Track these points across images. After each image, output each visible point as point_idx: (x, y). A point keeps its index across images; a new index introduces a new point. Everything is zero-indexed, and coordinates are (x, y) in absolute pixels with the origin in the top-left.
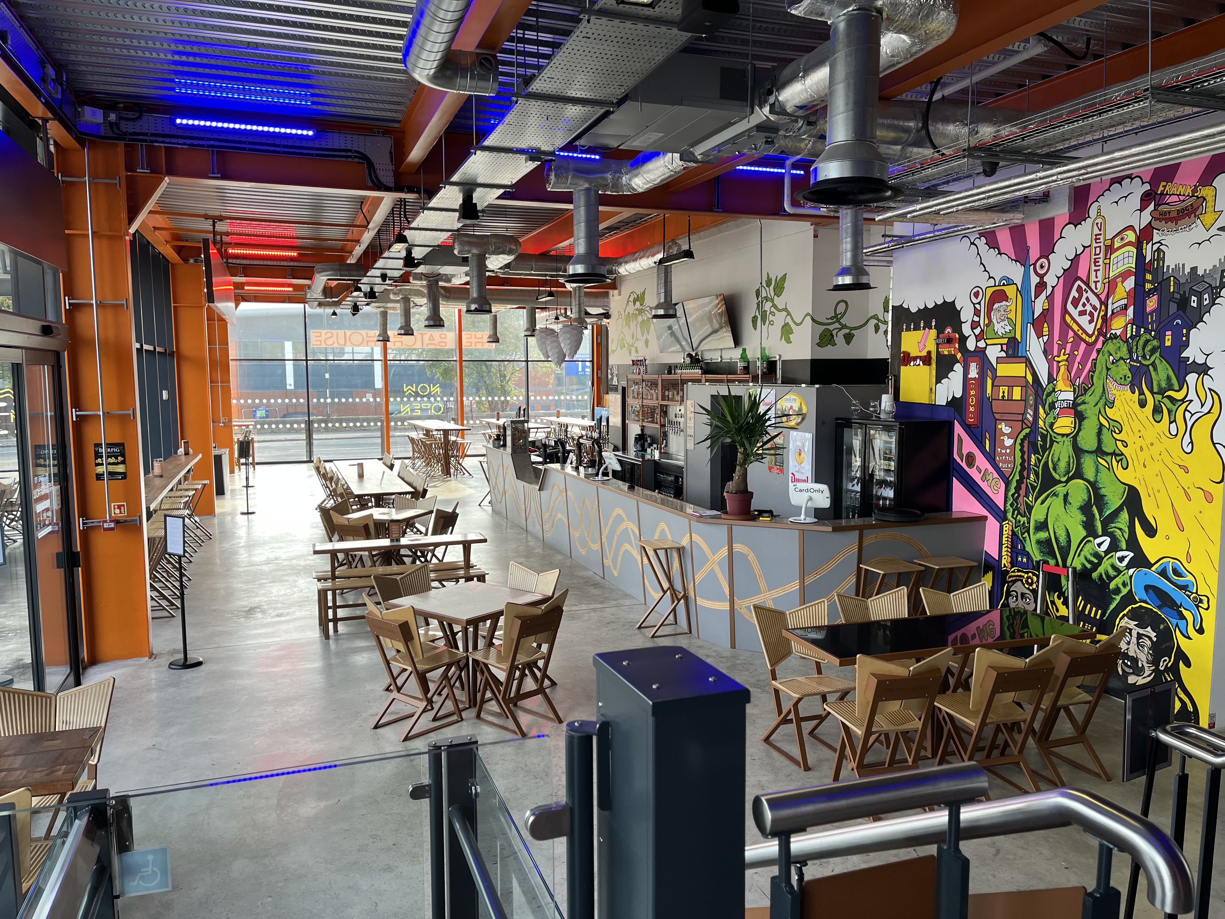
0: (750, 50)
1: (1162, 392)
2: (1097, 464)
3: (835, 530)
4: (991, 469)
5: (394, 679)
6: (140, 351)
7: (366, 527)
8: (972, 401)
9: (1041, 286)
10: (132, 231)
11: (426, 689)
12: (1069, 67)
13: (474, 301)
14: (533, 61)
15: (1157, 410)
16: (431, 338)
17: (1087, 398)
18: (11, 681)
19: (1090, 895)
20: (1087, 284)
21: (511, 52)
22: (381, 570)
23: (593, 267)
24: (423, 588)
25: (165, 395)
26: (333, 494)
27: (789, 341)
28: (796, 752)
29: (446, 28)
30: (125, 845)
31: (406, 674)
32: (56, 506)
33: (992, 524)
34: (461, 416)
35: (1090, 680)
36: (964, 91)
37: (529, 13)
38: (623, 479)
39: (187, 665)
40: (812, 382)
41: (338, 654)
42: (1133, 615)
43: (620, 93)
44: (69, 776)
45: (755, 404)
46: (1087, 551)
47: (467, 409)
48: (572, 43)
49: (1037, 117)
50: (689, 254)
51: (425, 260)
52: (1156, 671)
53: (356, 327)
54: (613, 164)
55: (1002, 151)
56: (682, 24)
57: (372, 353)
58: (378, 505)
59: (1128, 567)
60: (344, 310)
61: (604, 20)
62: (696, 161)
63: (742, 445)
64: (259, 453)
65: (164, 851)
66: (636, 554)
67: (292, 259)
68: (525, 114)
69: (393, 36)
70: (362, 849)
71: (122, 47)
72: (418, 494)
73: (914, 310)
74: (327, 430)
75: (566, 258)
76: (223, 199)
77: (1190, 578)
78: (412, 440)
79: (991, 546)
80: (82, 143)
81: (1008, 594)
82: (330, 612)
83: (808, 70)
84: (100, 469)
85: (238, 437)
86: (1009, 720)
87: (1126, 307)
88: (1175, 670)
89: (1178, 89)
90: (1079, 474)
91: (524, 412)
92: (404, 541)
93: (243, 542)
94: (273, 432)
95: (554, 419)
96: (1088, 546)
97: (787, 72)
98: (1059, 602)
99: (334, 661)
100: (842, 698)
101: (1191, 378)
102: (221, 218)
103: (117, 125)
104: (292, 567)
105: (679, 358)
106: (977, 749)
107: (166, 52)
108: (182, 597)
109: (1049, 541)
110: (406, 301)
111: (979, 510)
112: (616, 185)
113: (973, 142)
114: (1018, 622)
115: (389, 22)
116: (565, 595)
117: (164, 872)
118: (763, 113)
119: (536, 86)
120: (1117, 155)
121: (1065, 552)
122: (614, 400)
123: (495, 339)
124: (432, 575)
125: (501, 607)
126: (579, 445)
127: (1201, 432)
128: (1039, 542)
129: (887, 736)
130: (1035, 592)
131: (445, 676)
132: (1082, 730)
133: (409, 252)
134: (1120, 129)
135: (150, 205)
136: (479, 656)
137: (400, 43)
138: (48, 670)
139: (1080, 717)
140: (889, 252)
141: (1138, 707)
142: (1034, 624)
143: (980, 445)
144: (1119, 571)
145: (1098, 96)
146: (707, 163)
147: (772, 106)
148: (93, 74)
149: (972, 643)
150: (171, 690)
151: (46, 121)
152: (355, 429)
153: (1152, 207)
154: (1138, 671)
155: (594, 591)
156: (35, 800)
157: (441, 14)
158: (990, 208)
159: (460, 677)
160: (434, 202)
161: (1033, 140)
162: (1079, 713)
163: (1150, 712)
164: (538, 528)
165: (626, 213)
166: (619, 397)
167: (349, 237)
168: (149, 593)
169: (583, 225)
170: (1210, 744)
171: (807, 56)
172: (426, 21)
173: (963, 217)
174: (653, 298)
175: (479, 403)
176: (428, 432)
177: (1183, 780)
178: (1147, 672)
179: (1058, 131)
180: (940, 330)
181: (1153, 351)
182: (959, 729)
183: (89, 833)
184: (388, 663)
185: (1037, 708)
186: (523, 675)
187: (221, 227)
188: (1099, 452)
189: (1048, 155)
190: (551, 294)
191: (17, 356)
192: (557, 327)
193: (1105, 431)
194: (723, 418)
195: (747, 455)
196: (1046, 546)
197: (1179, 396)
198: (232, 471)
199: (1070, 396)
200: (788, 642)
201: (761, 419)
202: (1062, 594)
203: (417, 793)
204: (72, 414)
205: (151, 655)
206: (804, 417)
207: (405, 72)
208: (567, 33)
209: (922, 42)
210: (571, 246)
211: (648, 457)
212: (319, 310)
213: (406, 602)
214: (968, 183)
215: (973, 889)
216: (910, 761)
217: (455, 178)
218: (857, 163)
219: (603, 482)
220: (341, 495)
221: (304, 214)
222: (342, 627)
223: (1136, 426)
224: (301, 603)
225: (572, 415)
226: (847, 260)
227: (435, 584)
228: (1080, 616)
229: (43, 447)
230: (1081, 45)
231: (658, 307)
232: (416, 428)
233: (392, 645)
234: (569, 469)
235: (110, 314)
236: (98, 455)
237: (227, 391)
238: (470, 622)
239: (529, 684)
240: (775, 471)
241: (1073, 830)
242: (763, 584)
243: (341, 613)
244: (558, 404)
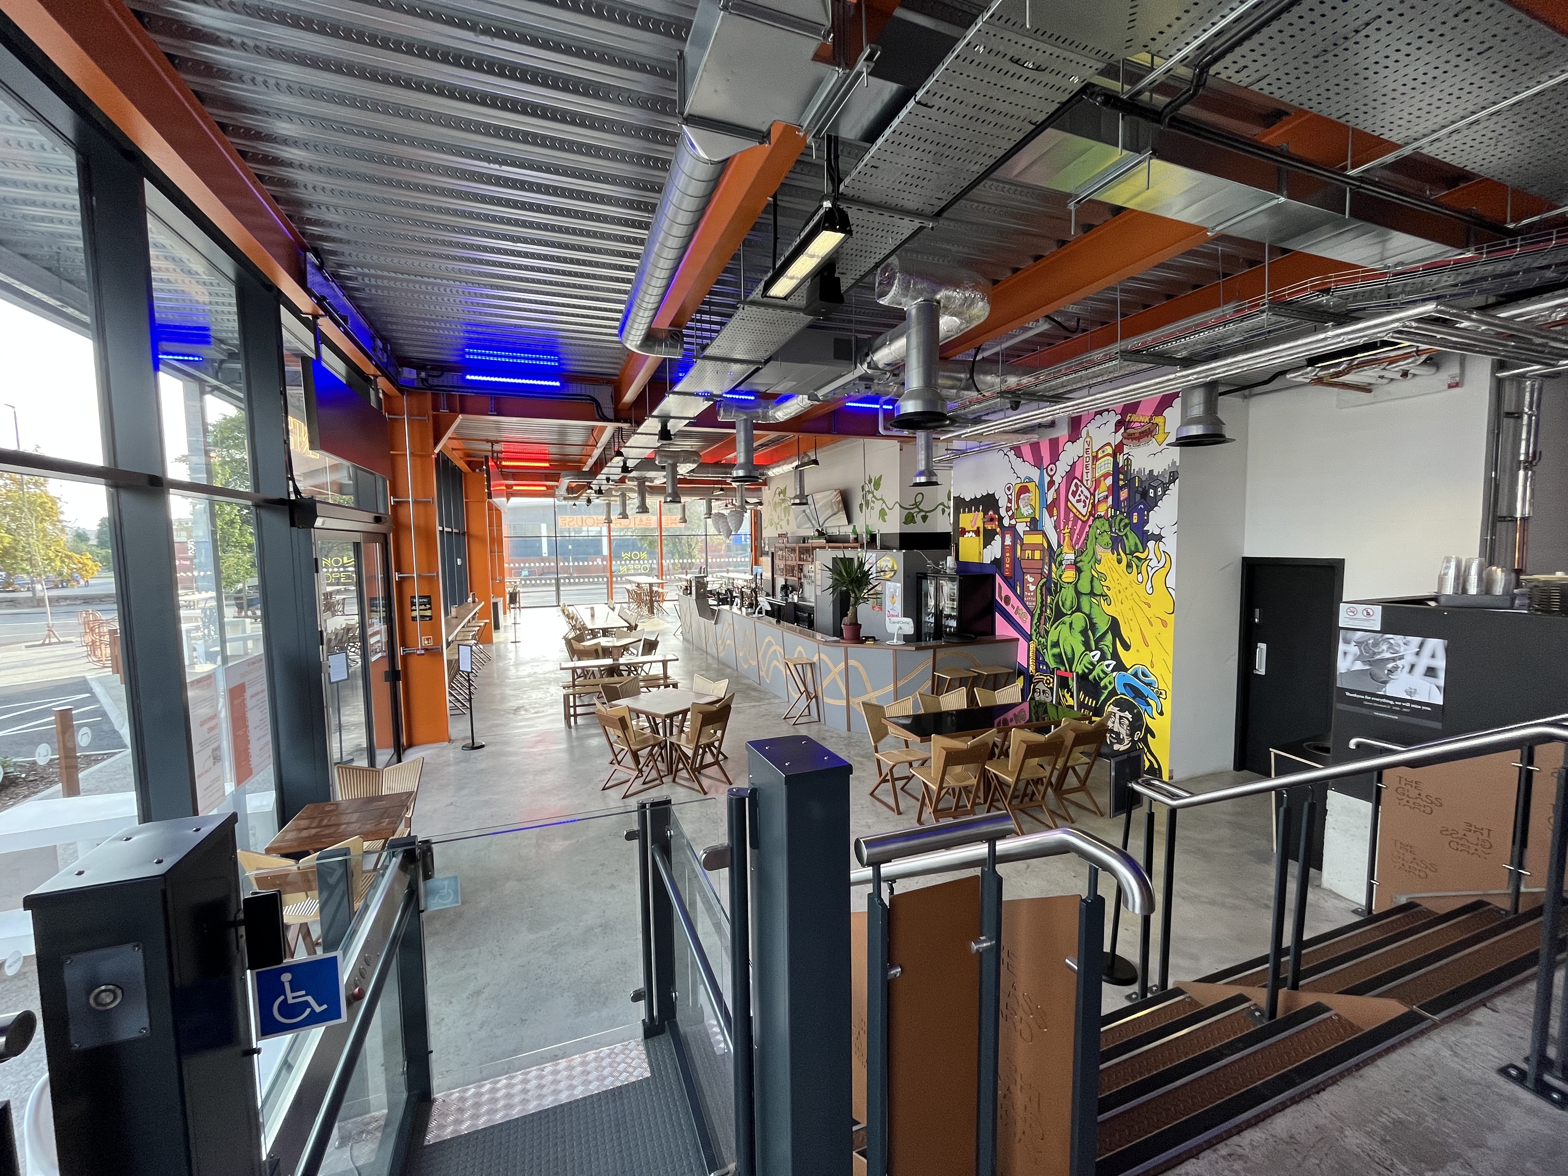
0: (853, 326)
1: (1132, 553)
2: (1091, 603)
3: (917, 649)
4: (1021, 607)
5: (616, 756)
6: (442, 532)
7: (596, 651)
8: (1008, 560)
9: (1051, 483)
10: (436, 451)
11: (637, 762)
12: (1066, 338)
13: (669, 495)
14: (707, 334)
15: (1129, 566)
16: (641, 520)
17: (1083, 558)
18: (352, 760)
19: (1084, 901)
20: (1081, 481)
21: (692, 328)
22: (607, 680)
23: (750, 472)
24: (634, 692)
25: (459, 562)
26: (574, 628)
27: (884, 521)
28: (892, 802)
29: (649, 313)
30: (428, 876)
31: (624, 752)
32: (384, 639)
33: (1022, 643)
34: (661, 573)
35: (1090, 748)
36: (997, 354)
37: (704, 303)
38: (773, 617)
39: (474, 747)
40: (901, 549)
41: (578, 739)
42: (1116, 704)
43: (766, 356)
44: (392, 826)
45: (861, 564)
46: (1085, 661)
47: (665, 569)
48: (733, 323)
49: (1046, 371)
50: (815, 462)
51: (636, 468)
52: (1133, 741)
53: (589, 514)
54: (763, 402)
55: (1023, 394)
56: (806, 310)
57: (601, 531)
58: (604, 635)
59: (1113, 671)
60: (582, 502)
61: (754, 308)
62: (818, 400)
63: (854, 592)
64: (523, 601)
65: (456, 878)
66: (782, 668)
67: (545, 468)
68: (702, 371)
69: (613, 319)
70: (594, 873)
71: (428, 327)
72: (632, 628)
73: (967, 500)
74: (570, 584)
75: (731, 466)
76: (499, 429)
77: (1153, 678)
78: (628, 591)
79: (1022, 659)
80: (402, 392)
81: (1034, 691)
82: (572, 710)
83: (892, 340)
84: (414, 614)
85: (509, 590)
86: (1036, 776)
87: (1107, 497)
88: (1144, 740)
89: (1138, 352)
90: (1079, 609)
91: (705, 570)
92: (622, 660)
93: (512, 662)
94: (533, 586)
95: (725, 574)
96: (1086, 657)
97: (879, 341)
98: (1068, 696)
99: (575, 744)
100: (923, 764)
101: (1151, 544)
102: (497, 442)
103: (426, 380)
104: (545, 679)
105: (812, 533)
106: (1014, 797)
107: (459, 331)
108: (470, 700)
109: (1060, 655)
110: (623, 495)
111: (1013, 634)
112: (765, 417)
113: (1004, 388)
114: (1041, 709)
115: (611, 310)
116: (732, 697)
117: (456, 892)
118: (863, 369)
119: (709, 352)
120: (1098, 396)
121: (1071, 662)
122: (766, 560)
123: (684, 520)
124: (642, 684)
125: (689, 706)
126: (742, 593)
127: (1158, 580)
128: (1054, 655)
129: (953, 789)
130: (1051, 689)
131: (651, 753)
132: (1083, 782)
133: (625, 463)
134: (1100, 379)
135: (450, 433)
136: (674, 739)
137: (617, 324)
138: (378, 752)
139: (1082, 774)
140: (950, 460)
141: (1119, 767)
142: (1051, 710)
143: (1014, 590)
144: (1106, 674)
145: (1085, 357)
146: (826, 402)
147: (869, 364)
148: (409, 345)
149: (1011, 724)
150: (463, 764)
151: (376, 377)
152: (589, 583)
153: (1122, 430)
154: (1120, 741)
155: (753, 693)
156: (366, 844)
157: (644, 305)
158: (1016, 431)
159: (661, 754)
160: (641, 429)
161: (1043, 387)
162: (1082, 772)
163: (1127, 770)
164: (714, 650)
165: (773, 435)
166: (770, 559)
167: (584, 452)
168: (448, 698)
169: (742, 444)
170: (1169, 792)
171: (892, 331)
172: (634, 309)
173: (999, 437)
174: (792, 491)
175: (674, 564)
176: (638, 585)
177: (1151, 817)
178: (1126, 742)
179: (1059, 381)
180: (985, 513)
181: (1125, 526)
182: (1001, 783)
183: (403, 867)
184: (611, 745)
185: (1054, 768)
186: (704, 752)
187: (497, 447)
188: (1092, 594)
189: (1053, 397)
190: (722, 489)
191: (358, 538)
192: (726, 512)
193: (1096, 581)
194: (840, 574)
195: (857, 599)
196: (1058, 657)
197: (1143, 556)
198: (505, 613)
199: (1072, 557)
200: (886, 727)
201: (866, 574)
202: (1069, 690)
203: (630, 836)
204: (396, 576)
205: (450, 741)
206: (895, 572)
207: (620, 342)
208: (730, 316)
209: (967, 322)
210: (735, 458)
211: (790, 600)
212: (564, 503)
213: (623, 702)
214: (1002, 414)
215: (1005, 898)
216: (969, 806)
217: (655, 413)
218: (926, 402)
219: (759, 618)
220: (580, 629)
221: (553, 438)
222: (580, 720)
223: (1116, 576)
224: (552, 704)
225: (738, 572)
226: (922, 466)
227: (645, 690)
228: (1081, 705)
229: (375, 599)
230: (1073, 323)
231: (795, 498)
232: (630, 582)
233: (614, 733)
234: (735, 609)
235: (421, 508)
236: (413, 604)
237: (501, 558)
238: (667, 716)
239: (709, 759)
240: (877, 609)
241: (1072, 856)
242: (869, 687)
243: (579, 710)
244: (728, 564)
